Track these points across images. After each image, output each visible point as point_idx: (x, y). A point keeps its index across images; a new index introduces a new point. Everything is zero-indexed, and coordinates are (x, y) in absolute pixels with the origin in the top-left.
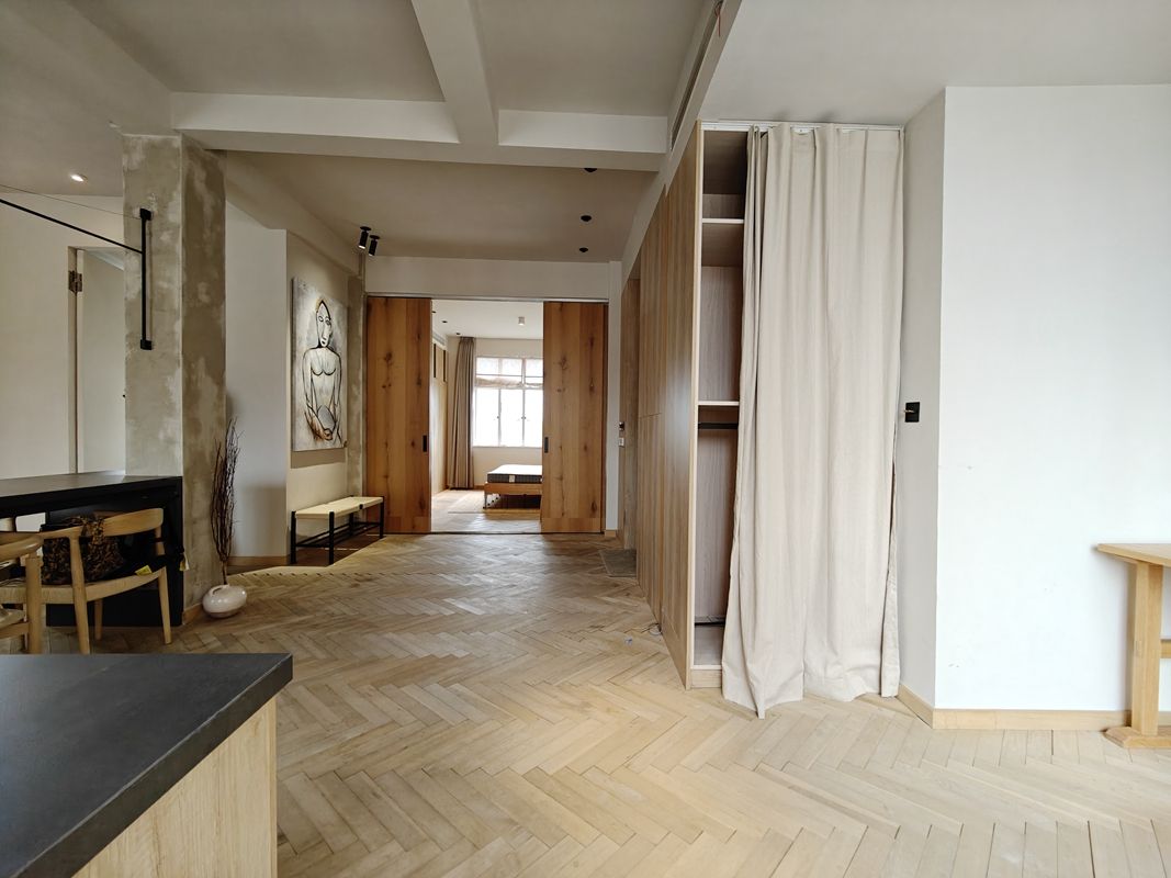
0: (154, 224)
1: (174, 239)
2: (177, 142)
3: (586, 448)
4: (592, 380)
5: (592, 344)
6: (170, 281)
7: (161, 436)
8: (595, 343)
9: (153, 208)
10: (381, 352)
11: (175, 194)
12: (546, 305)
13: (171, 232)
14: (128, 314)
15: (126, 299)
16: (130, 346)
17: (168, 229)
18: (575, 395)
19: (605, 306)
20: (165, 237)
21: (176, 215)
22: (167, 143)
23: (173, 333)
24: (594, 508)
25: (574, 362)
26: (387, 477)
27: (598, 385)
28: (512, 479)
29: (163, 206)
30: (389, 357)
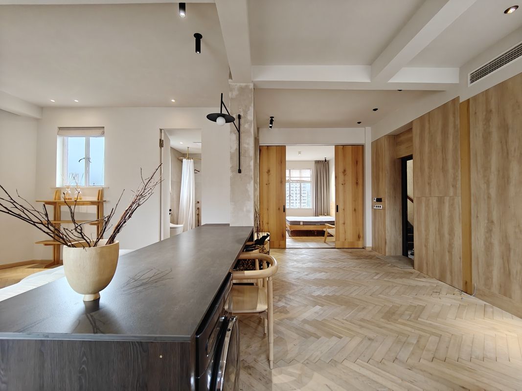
0: (242, 121)
1: (250, 126)
2: (251, 86)
3: (355, 210)
4: (357, 179)
5: (357, 163)
6: (248, 144)
7: (245, 210)
8: (358, 163)
9: (242, 114)
10: (265, 170)
11: (250, 108)
12: (337, 147)
13: (249, 124)
14: (231, 158)
15: (230, 152)
16: (232, 172)
17: (248, 122)
18: (349, 186)
19: (363, 146)
20: (246, 126)
21: (250, 116)
22: (247, 87)
23: (250, 166)
24: (359, 237)
25: (349, 172)
26: (268, 224)
27: (360, 181)
28: (302, 223)
29: (246, 112)
30: (269, 171)
